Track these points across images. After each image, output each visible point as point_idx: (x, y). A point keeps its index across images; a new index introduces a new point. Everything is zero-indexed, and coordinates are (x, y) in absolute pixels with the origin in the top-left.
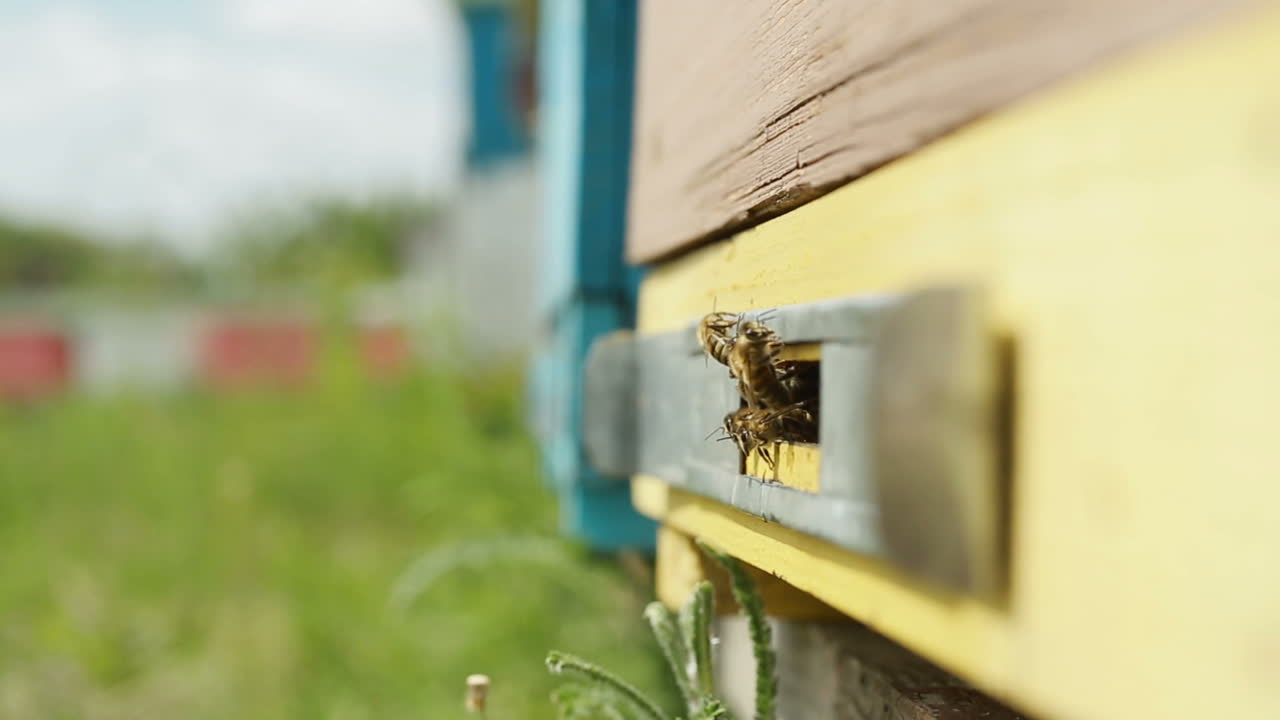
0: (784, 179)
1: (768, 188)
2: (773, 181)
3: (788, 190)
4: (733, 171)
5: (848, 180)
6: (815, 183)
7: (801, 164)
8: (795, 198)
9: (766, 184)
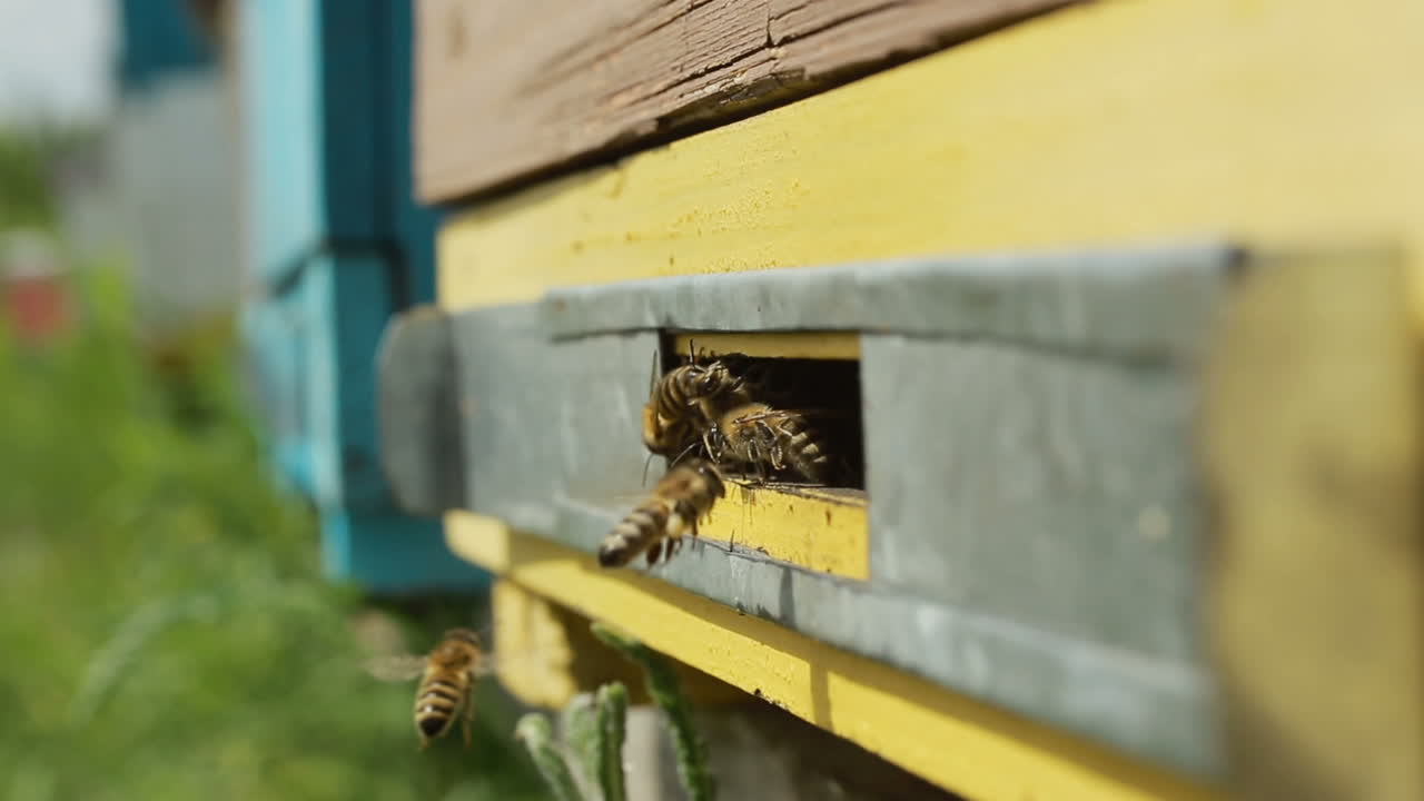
0: (736, 66)
1: (698, 82)
2: (708, 71)
3: (750, 82)
4: (616, 61)
5: (897, 59)
6: (812, 70)
7: (776, 38)
8: (763, 95)
9: (694, 76)
